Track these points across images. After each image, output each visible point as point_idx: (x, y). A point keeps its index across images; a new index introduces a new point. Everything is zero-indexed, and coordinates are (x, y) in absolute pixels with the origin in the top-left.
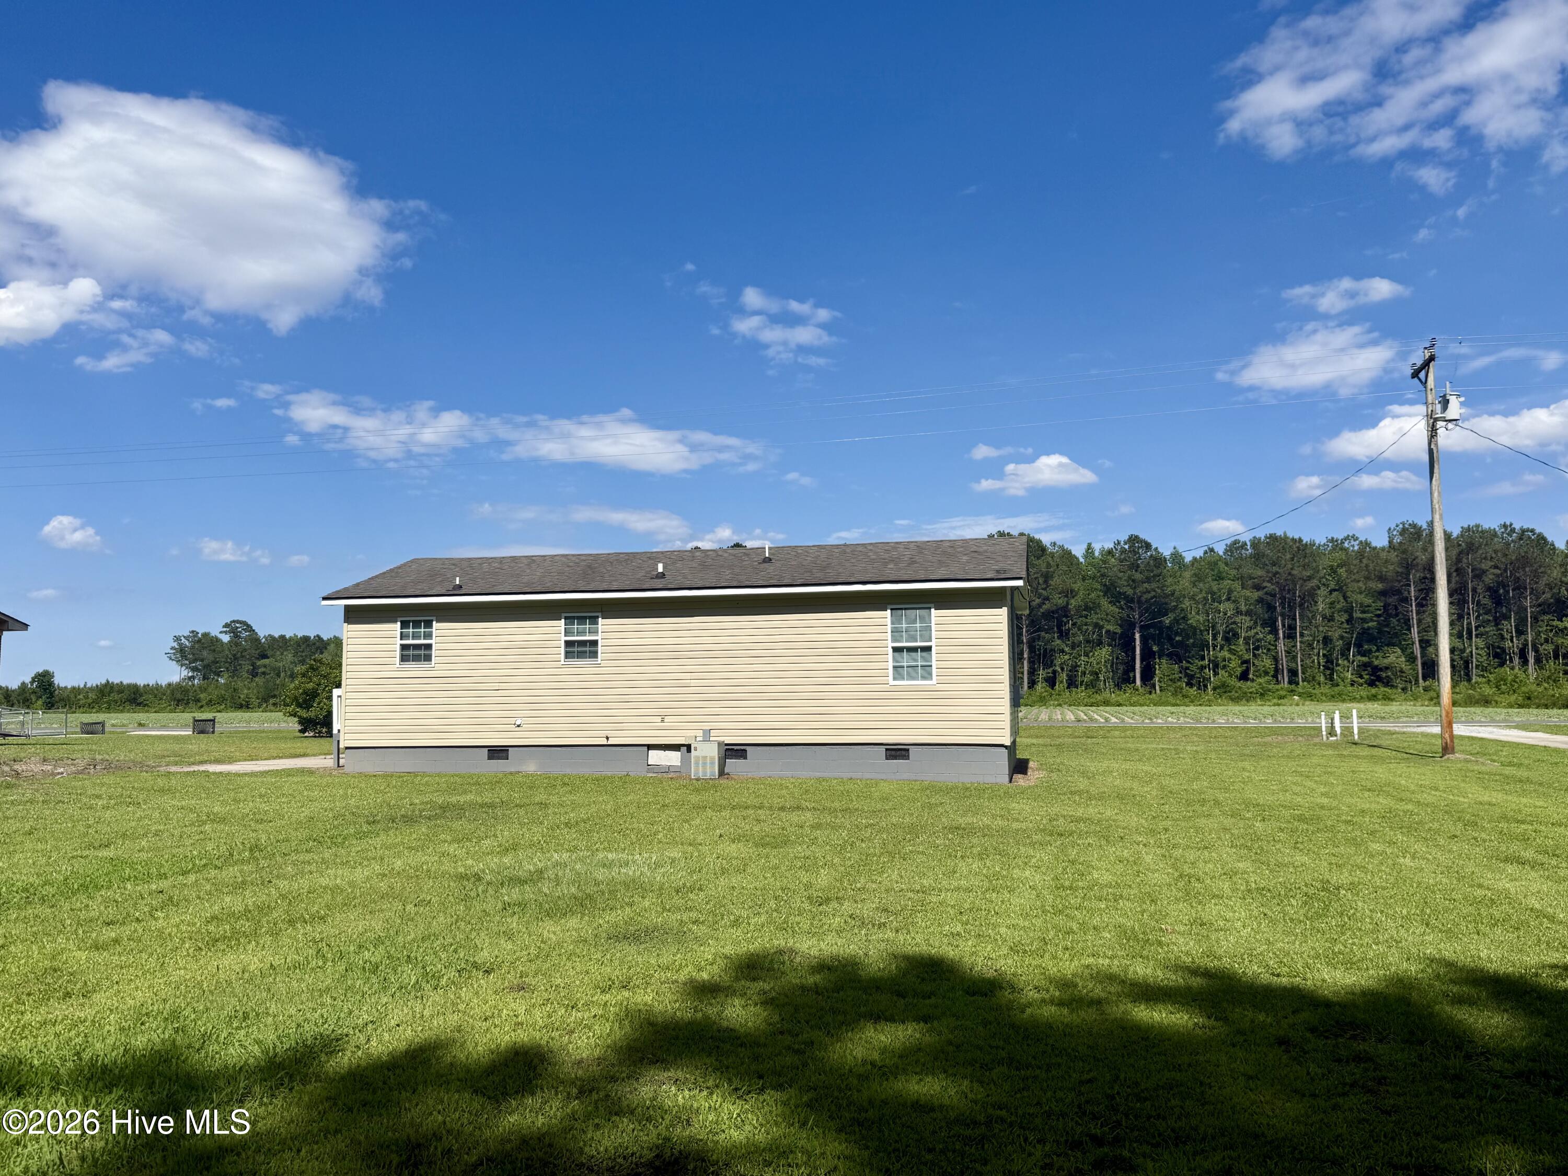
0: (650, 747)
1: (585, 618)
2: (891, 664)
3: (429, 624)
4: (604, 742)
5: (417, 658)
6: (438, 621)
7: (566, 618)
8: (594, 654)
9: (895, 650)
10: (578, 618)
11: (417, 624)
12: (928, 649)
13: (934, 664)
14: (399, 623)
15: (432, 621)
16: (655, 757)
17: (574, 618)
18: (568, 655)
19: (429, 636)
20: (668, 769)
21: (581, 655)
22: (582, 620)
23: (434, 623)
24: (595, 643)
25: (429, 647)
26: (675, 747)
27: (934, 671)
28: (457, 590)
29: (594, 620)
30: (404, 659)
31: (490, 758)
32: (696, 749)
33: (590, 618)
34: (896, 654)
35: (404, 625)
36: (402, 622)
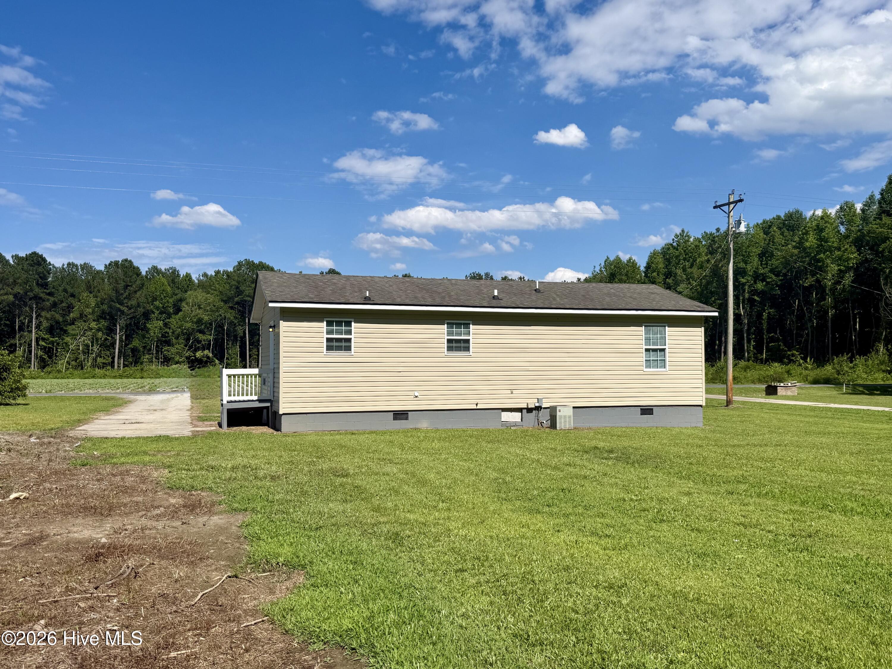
0: (504, 410)
1: (461, 324)
2: (644, 359)
3: (349, 324)
4: (474, 407)
5: (339, 348)
6: (355, 322)
7: (448, 324)
8: (467, 349)
9: (647, 350)
10: (456, 324)
11: (339, 324)
12: (663, 350)
13: (667, 359)
14: (325, 322)
15: (351, 322)
16: (506, 417)
17: (453, 324)
18: (450, 349)
19: (349, 332)
20: (515, 424)
21: (458, 349)
22: (459, 325)
23: (353, 323)
24: (468, 341)
25: (349, 340)
26: (520, 410)
27: (667, 363)
28: (367, 301)
29: (467, 326)
30: (329, 348)
31: (395, 419)
32: (560, 411)
33: (464, 324)
34: (647, 352)
35: (329, 324)
36: (327, 321)
